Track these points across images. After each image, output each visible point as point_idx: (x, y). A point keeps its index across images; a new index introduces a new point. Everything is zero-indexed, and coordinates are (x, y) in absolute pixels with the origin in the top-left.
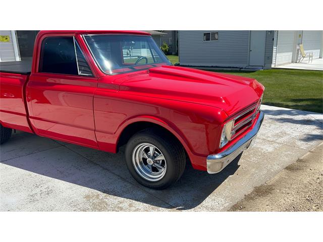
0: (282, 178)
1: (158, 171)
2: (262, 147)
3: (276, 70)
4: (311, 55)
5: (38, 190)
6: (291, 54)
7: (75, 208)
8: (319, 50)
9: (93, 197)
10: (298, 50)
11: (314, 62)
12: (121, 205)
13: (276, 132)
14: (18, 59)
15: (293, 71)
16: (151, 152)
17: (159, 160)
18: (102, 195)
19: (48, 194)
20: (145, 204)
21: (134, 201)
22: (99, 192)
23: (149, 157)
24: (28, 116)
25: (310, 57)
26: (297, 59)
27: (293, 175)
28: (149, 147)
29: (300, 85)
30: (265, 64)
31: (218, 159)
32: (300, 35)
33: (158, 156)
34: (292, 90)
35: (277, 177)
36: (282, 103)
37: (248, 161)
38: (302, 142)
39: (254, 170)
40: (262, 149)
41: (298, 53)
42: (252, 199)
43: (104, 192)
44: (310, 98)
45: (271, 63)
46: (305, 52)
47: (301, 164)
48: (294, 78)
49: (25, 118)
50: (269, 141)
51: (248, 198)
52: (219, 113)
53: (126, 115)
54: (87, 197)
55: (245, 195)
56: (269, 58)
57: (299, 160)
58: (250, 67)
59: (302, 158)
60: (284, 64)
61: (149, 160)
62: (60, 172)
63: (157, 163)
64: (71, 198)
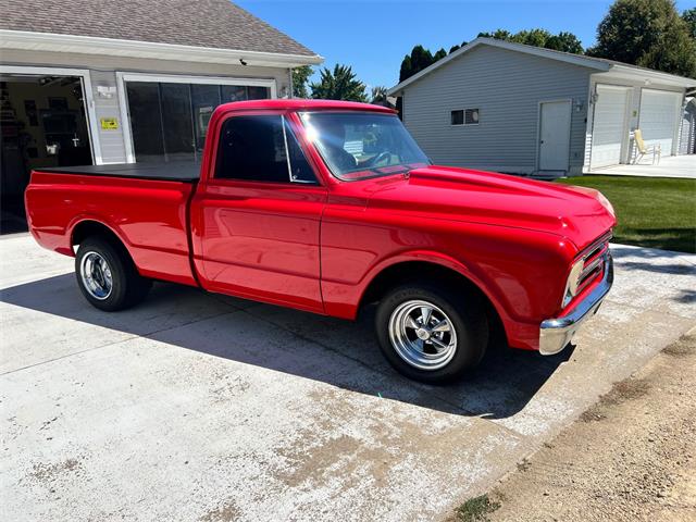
0: (661, 368)
1: (436, 352)
2: (607, 314)
3: (592, 178)
4: (657, 149)
5: (222, 383)
6: (618, 147)
7: (298, 414)
8: (670, 141)
9: (324, 394)
10: (632, 140)
11: (663, 162)
12: (377, 410)
13: (627, 288)
14: (131, 159)
15: (627, 179)
16: (424, 317)
17: (439, 333)
18: (340, 392)
19: (243, 389)
20: (420, 408)
21: (399, 403)
22: (333, 387)
23: (420, 325)
24: (191, 255)
25: (655, 153)
26: (630, 158)
27: (681, 362)
28: (419, 309)
29: (646, 205)
30: (569, 167)
31: (554, 327)
32: (635, 113)
33: (436, 324)
34: (632, 214)
35: (650, 367)
36: (620, 236)
37: (588, 338)
38: (682, 306)
39: (603, 353)
40: (608, 318)
41: (631, 147)
42: (614, 402)
43: (342, 387)
44: (670, 227)
45: (582, 164)
46: (646, 143)
47: (688, 344)
48: (631, 192)
49: (187, 258)
50: (616, 304)
51: (606, 400)
52: (561, 244)
53: (376, 254)
54: (313, 395)
55: (600, 397)
56: (578, 156)
57: (684, 338)
58: (540, 173)
59: (688, 333)
60: (606, 167)
61: (419, 331)
62: (251, 353)
63: (435, 337)
64: (286, 398)
